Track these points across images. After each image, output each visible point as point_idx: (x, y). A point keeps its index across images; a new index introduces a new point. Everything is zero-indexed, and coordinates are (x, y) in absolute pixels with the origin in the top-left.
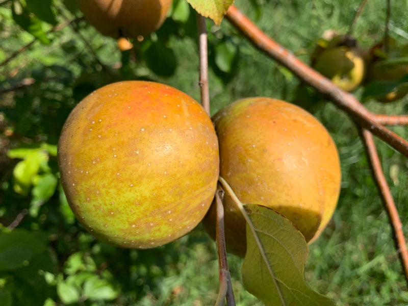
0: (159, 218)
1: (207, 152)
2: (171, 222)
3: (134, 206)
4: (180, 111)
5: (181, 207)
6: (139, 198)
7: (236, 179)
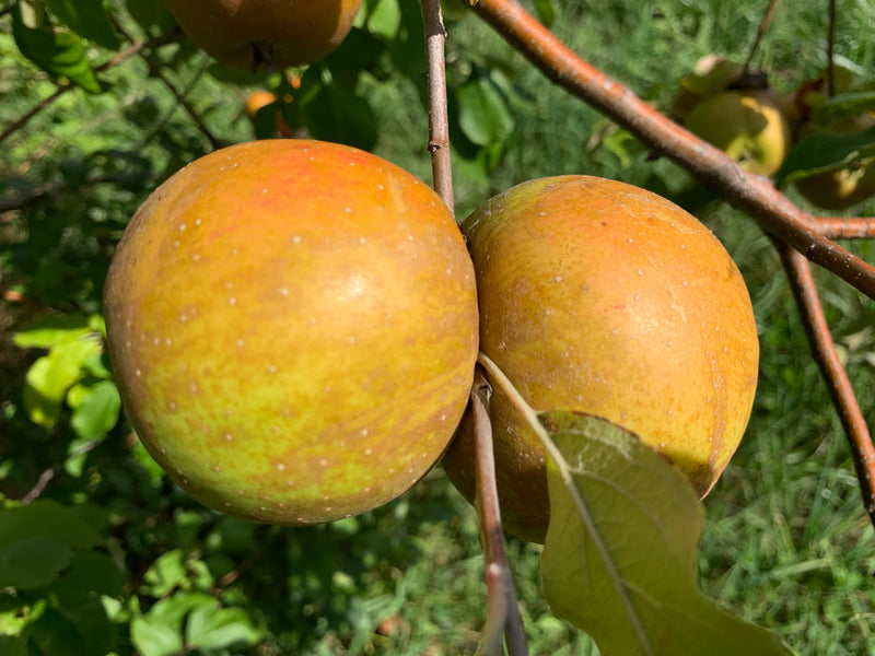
0: (340, 446)
1: (450, 293)
2: (368, 456)
3: (279, 420)
4: (384, 198)
5: (391, 422)
6: (292, 400)
7: (518, 356)
